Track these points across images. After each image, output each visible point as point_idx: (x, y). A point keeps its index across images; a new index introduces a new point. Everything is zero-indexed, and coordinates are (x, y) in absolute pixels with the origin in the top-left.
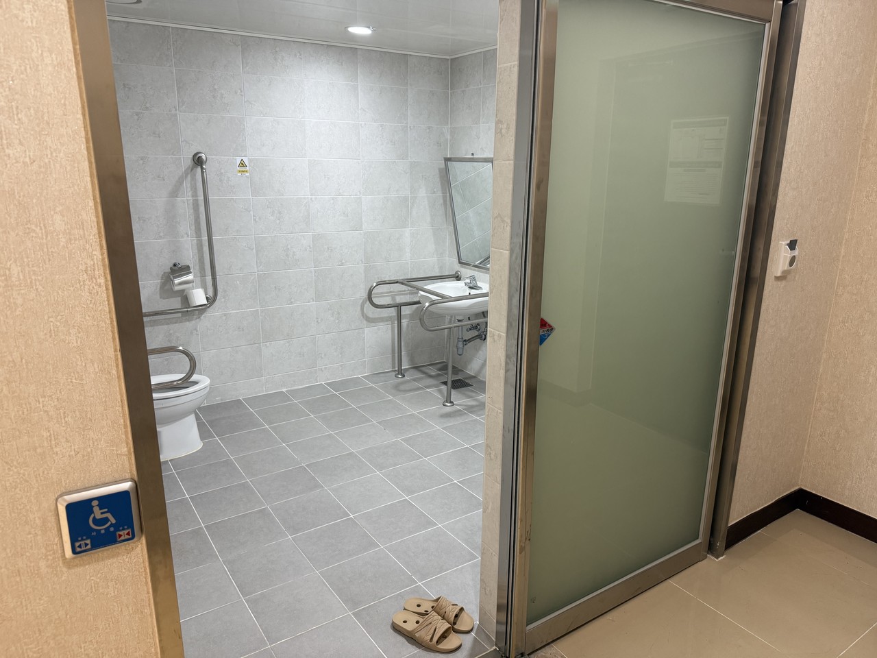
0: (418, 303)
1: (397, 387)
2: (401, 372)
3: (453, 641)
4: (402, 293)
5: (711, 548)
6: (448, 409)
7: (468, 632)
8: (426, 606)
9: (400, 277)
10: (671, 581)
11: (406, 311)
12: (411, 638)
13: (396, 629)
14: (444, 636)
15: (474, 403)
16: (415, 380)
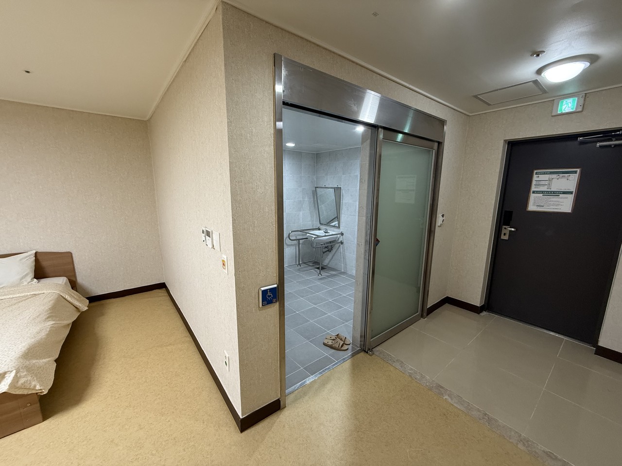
0: (307, 238)
1: (299, 270)
2: (299, 264)
3: (345, 347)
4: (299, 235)
5: (422, 316)
6: (321, 277)
7: (349, 344)
8: (333, 338)
9: (299, 229)
10: (411, 326)
11: (301, 241)
12: (331, 347)
13: (325, 344)
14: (342, 346)
15: (329, 275)
16: (305, 267)
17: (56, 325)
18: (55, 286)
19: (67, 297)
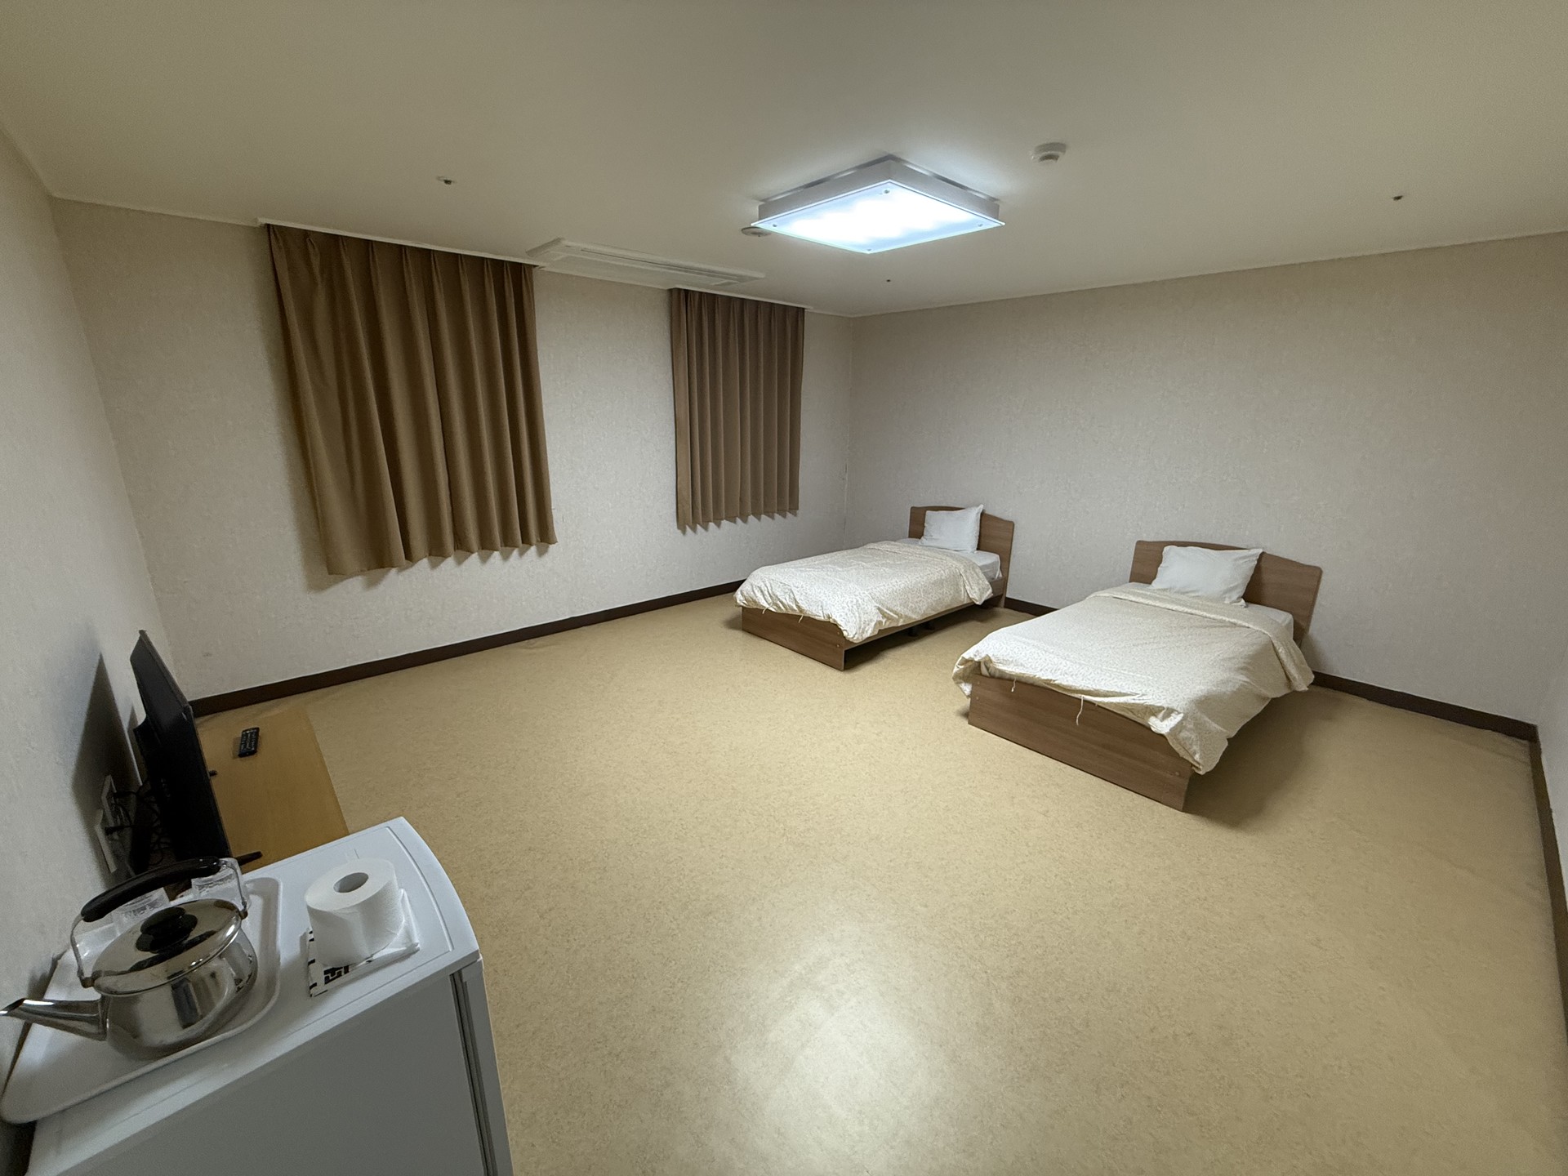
17: (1250, 687)
18: (1269, 623)
19: (1281, 650)
